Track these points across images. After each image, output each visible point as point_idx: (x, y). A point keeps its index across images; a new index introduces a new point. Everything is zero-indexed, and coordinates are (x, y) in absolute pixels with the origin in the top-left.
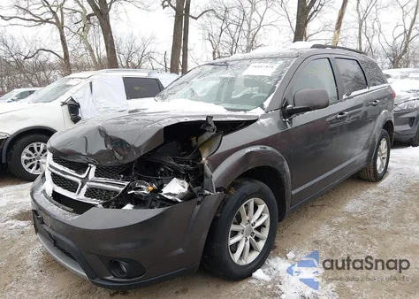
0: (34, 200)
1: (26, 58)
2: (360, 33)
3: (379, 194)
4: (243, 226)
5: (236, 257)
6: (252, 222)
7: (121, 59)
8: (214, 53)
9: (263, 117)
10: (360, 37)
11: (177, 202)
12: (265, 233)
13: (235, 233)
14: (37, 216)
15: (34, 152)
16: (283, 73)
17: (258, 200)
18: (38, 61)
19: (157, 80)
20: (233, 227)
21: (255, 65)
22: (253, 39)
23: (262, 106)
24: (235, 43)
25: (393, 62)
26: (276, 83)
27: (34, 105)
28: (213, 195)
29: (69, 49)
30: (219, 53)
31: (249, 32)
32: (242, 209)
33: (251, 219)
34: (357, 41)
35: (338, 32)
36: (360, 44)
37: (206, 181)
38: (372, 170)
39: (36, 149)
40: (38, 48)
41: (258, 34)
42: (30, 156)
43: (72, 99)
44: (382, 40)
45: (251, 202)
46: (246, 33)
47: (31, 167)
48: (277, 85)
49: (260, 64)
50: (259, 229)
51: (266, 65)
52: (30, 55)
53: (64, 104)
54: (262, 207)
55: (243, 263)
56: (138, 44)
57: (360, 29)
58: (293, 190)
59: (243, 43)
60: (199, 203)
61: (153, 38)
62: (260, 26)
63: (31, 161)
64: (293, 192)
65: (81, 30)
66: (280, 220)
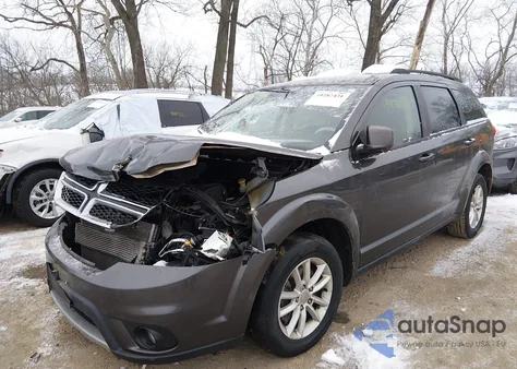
0: (49, 251)
1: (33, 69)
2: (445, 50)
3: (472, 254)
4: (298, 292)
5: (289, 331)
6: (309, 286)
7: (151, 74)
8: (266, 70)
9: (328, 158)
10: (445, 55)
11: (218, 260)
12: (327, 298)
13: (287, 302)
14: (51, 272)
15: (45, 190)
16: (354, 104)
17: (315, 259)
18: (47, 73)
19: (199, 104)
20: (284, 295)
21: (321, 93)
22: (314, 54)
23: (327, 145)
24: (291, 56)
25: (485, 87)
26: (346, 117)
27: (48, 131)
28: (261, 253)
29: (87, 60)
30: (271, 69)
31: (309, 45)
32: (296, 272)
33: (307, 283)
34: (441, 59)
35: (419, 48)
36: (446, 64)
37: (254, 235)
38: (463, 226)
39: (48, 188)
40: (48, 58)
41: (320, 47)
42: (41, 195)
43: (95, 126)
44: (472, 59)
45: (307, 263)
46: (306, 45)
47: (41, 210)
48: (347, 120)
49: (327, 92)
50: (319, 294)
51: (335, 93)
52: (38, 66)
53: (84, 131)
54: (322, 267)
55: (299, 336)
56: (172, 55)
57: (446, 44)
58: (361, 247)
59: (301, 57)
60: (245, 263)
61: (190, 48)
62: (322, 38)
63: (41, 201)
64: (363, 251)
65: (103, 36)
66: (346, 284)
